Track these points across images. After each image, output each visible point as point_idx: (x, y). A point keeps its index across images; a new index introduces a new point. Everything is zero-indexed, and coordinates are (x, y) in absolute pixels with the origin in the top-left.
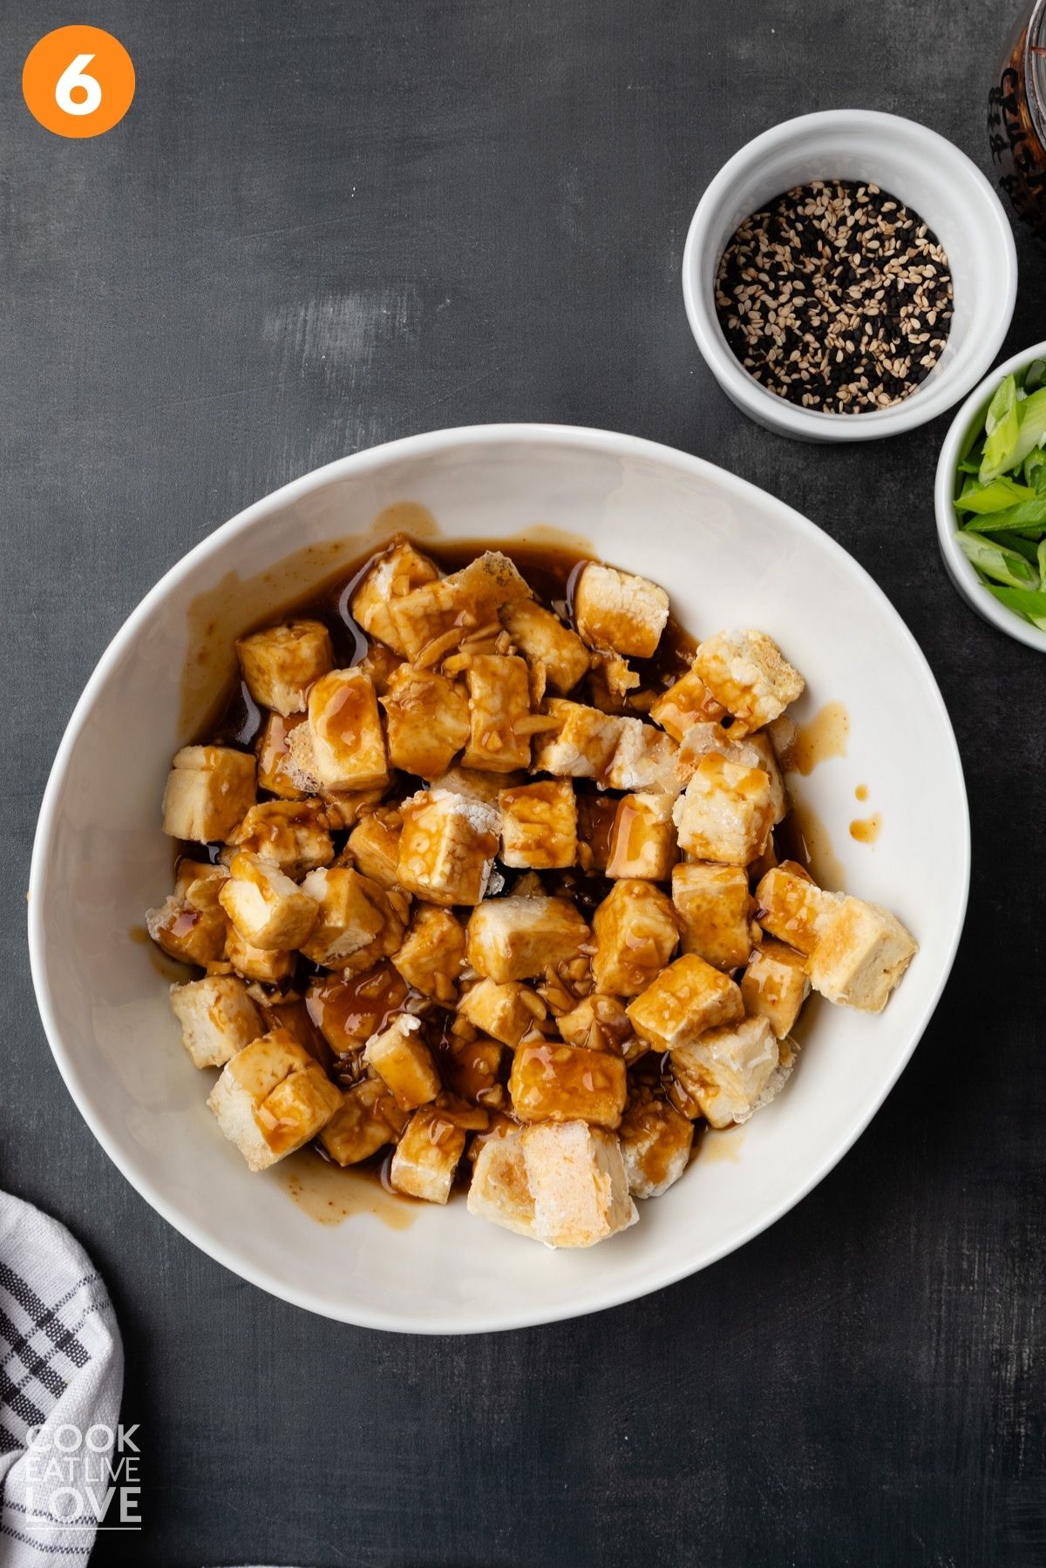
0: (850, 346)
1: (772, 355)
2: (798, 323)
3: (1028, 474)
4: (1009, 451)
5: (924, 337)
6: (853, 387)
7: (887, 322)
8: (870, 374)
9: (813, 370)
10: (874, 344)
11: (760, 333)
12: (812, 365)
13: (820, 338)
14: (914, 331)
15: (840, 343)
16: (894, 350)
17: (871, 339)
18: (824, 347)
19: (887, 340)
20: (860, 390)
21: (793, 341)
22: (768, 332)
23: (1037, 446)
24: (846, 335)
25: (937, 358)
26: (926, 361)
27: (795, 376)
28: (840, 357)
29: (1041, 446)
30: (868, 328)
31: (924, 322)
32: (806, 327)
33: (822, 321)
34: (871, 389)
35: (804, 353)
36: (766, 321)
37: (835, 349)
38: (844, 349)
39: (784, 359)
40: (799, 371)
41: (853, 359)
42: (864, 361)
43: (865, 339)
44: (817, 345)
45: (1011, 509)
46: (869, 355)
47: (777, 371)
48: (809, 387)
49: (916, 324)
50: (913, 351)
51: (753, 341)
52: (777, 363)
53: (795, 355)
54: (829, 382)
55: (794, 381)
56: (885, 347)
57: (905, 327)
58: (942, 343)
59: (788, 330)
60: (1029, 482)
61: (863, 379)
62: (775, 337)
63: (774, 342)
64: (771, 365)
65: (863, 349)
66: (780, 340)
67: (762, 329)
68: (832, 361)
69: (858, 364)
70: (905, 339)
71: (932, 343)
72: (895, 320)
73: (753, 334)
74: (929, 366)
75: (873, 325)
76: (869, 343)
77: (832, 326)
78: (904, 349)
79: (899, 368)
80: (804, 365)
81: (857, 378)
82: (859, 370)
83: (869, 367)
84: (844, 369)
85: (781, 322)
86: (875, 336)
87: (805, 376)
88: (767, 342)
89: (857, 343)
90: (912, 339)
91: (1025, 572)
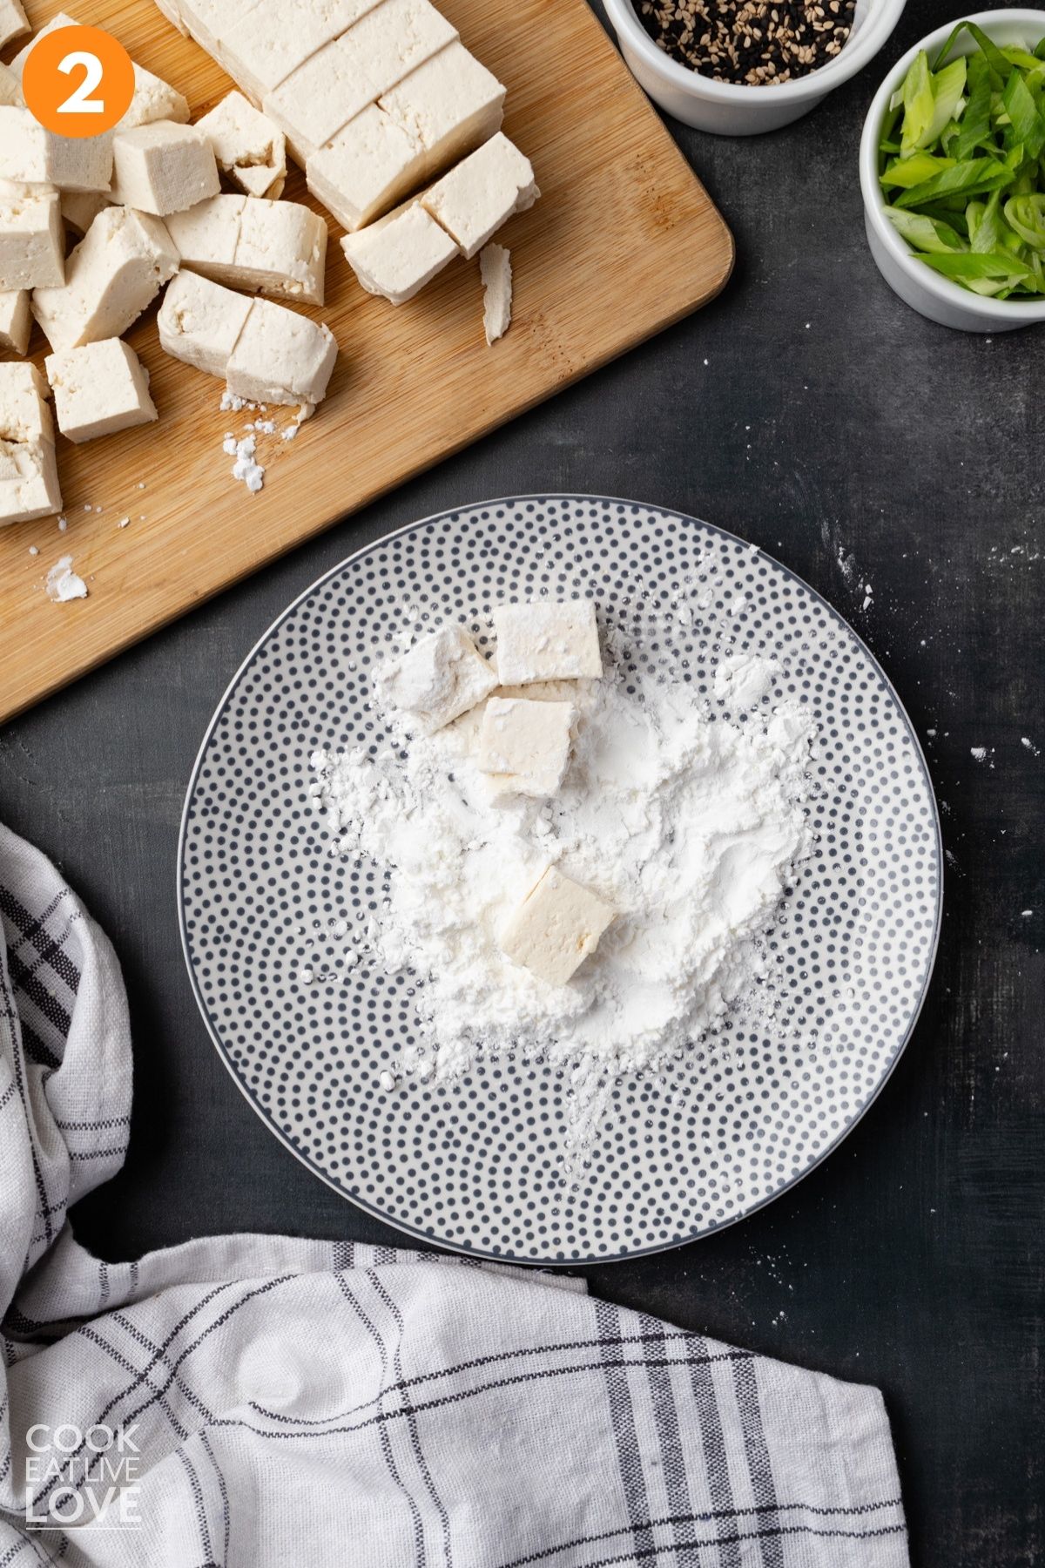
0: (757, 33)
1: (685, 37)
2: (707, 9)
3: (945, 146)
4: (927, 125)
5: (829, 25)
6: (760, 71)
7: (792, 10)
8: (777, 59)
9: (723, 54)
10: (781, 31)
11: (671, 18)
12: (720, 50)
13: (729, 26)
14: (818, 19)
15: (748, 30)
16: (798, 37)
17: (777, 25)
18: (732, 34)
19: (793, 27)
20: (767, 74)
21: (701, 26)
22: (678, 16)
23: (952, 119)
24: (754, 23)
25: (842, 45)
26: (830, 47)
27: (705, 60)
28: (747, 43)
29: (957, 118)
30: (775, 15)
31: (828, 11)
32: (714, 14)
33: (729, 10)
34: (777, 74)
35: (713, 38)
36: (677, 7)
37: (743, 36)
38: (751, 36)
39: (694, 43)
40: (709, 55)
41: (761, 45)
42: (771, 48)
43: (772, 26)
44: (725, 31)
45: (935, 178)
46: (775, 42)
47: (688, 54)
48: (718, 69)
49: (820, 12)
50: (818, 39)
51: (665, 25)
52: (688, 47)
53: (705, 39)
54: (737, 66)
55: (704, 63)
56: (790, 33)
57: (810, 15)
58: (846, 31)
59: (697, 15)
60: (948, 153)
61: (770, 64)
62: (686, 22)
63: (685, 27)
64: (682, 48)
65: (770, 35)
66: (690, 24)
67: (673, 14)
68: (740, 47)
69: (765, 51)
70: (809, 26)
71: (836, 32)
72: (800, 8)
73: (665, 21)
74: (834, 52)
75: (779, 12)
76: (775, 30)
77: (739, 14)
78: (809, 37)
79: (806, 54)
80: (713, 49)
81: (764, 63)
82: (766, 56)
83: (776, 54)
84: (749, 54)
85: (691, 7)
86: (780, 23)
87: (715, 59)
88: (678, 26)
89: (764, 30)
90: (817, 26)
91: (954, 240)
